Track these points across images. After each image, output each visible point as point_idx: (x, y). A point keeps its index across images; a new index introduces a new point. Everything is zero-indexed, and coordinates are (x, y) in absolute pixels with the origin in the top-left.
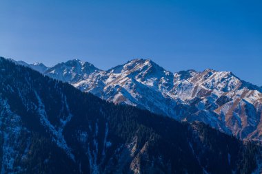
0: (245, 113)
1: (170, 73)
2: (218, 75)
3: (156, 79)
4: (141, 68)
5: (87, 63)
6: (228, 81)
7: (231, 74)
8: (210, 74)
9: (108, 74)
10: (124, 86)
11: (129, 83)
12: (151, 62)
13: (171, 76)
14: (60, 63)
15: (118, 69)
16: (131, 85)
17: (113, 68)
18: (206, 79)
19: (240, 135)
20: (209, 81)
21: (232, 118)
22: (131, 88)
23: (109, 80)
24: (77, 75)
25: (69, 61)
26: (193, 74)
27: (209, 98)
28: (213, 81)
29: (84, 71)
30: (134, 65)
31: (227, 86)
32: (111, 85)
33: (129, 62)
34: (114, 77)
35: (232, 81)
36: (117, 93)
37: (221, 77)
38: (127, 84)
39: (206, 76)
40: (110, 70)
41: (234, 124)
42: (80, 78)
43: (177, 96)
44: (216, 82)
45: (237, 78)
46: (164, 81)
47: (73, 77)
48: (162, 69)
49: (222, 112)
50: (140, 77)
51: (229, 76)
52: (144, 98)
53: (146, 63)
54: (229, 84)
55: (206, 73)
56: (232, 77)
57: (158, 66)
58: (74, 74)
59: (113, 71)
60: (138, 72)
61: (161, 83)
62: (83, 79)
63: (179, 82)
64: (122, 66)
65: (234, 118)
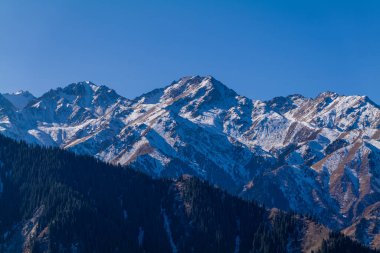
0: (368, 169)
1: (247, 100)
2: (343, 103)
3: (220, 111)
4: (194, 92)
5: (104, 88)
6: (359, 114)
7: (367, 99)
8: (328, 100)
9: (135, 105)
10: (154, 126)
11: (164, 119)
12: (213, 80)
13: (248, 106)
14: (55, 88)
15: (153, 96)
16: (168, 123)
17: (144, 95)
18: (319, 110)
19: (355, 210)
20: (324, 114)
21: (342, 180)
22: (167, 130)
23: (134, 116)
24: (82, 109)
25: (72, 85)
26: (299, 103)
27: (313, 145)
28: (333, 113)
29: (98, 103)
30: (183, 87)
31: (357, 121)
32: (133, 125)
33: (175, 83)
34: (143, 111)
35: (367, 112)
36: (140, 139)
37: (348, 106)
38: (160, 121)
39: (321, 104)
40: (140, 98)
41: (344, 191)
42: (86, 115)
43: (255, 142)
44: (338, 115)
45: (376, 106)
46: (234, 116)
47: (74, 114)
48: (234, 94)
49: (325, 168)
50: (190, 109)
51: (362, 104)
52: (189, 147)
53: (204, 83)
54: (362, 117)
55: (321, 100)
56: (368, 105)
57: (226, 88)
58: (76, 109)
59: (143, 100)
60: (188, 99)
61: (228, 119)
62: (93, 117)
63: (261, 117)
64: (163, 90)
65: (346, 179)
